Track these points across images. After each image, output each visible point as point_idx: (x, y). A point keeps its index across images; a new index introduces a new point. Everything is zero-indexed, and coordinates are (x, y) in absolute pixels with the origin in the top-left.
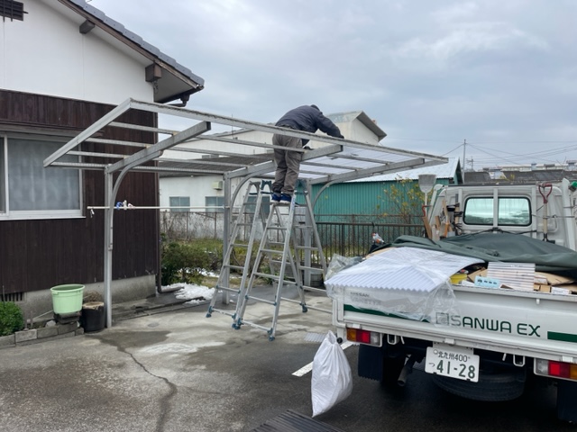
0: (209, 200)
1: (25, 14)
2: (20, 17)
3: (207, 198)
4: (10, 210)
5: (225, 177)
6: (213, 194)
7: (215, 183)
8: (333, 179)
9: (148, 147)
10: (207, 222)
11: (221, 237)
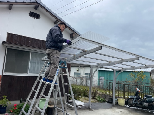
1: (40, 18)
2: (39, 18)
3: (74, 73)
4: (29, 73)
5: (91, 67)
6: (76, 72)
7: (77, 69)
8: (124, 69)
9: (75, 55)
10: (74, 80)
11: (78, 84)
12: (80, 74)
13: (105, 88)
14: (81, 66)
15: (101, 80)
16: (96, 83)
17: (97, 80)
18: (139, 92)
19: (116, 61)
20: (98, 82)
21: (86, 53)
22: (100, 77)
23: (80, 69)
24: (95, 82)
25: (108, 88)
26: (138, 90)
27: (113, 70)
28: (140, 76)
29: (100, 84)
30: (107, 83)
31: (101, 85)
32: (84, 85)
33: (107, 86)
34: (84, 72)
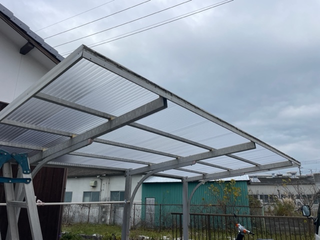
0: (85, 194)
3: (84, 192)
5: (127, 174)
6: (89, 189)
7: (91, 182)
8: (207, 177)
9: (74, 136)
10: (83, 210)
11: (92, 221)
12: (98, 194)
13: (159, 225)
14: (101, 176)
15: (148, 207)
16: (138, 215)
17: (140, 207)
18: (243, 232)
19: (194, 155)
20: (141, 212)
21: (111, 127)
22: (147, 199)
23: (99, 182)
24: (136, 211)
25: (163, 223)
26: (240, 227)
27: (180, 181)
28: (230, 190)
29: (147, 215)
30: (162, 213)
31: (150, 217)
32: (108, 222)
33: (162, 221)
34: (108, 188)
